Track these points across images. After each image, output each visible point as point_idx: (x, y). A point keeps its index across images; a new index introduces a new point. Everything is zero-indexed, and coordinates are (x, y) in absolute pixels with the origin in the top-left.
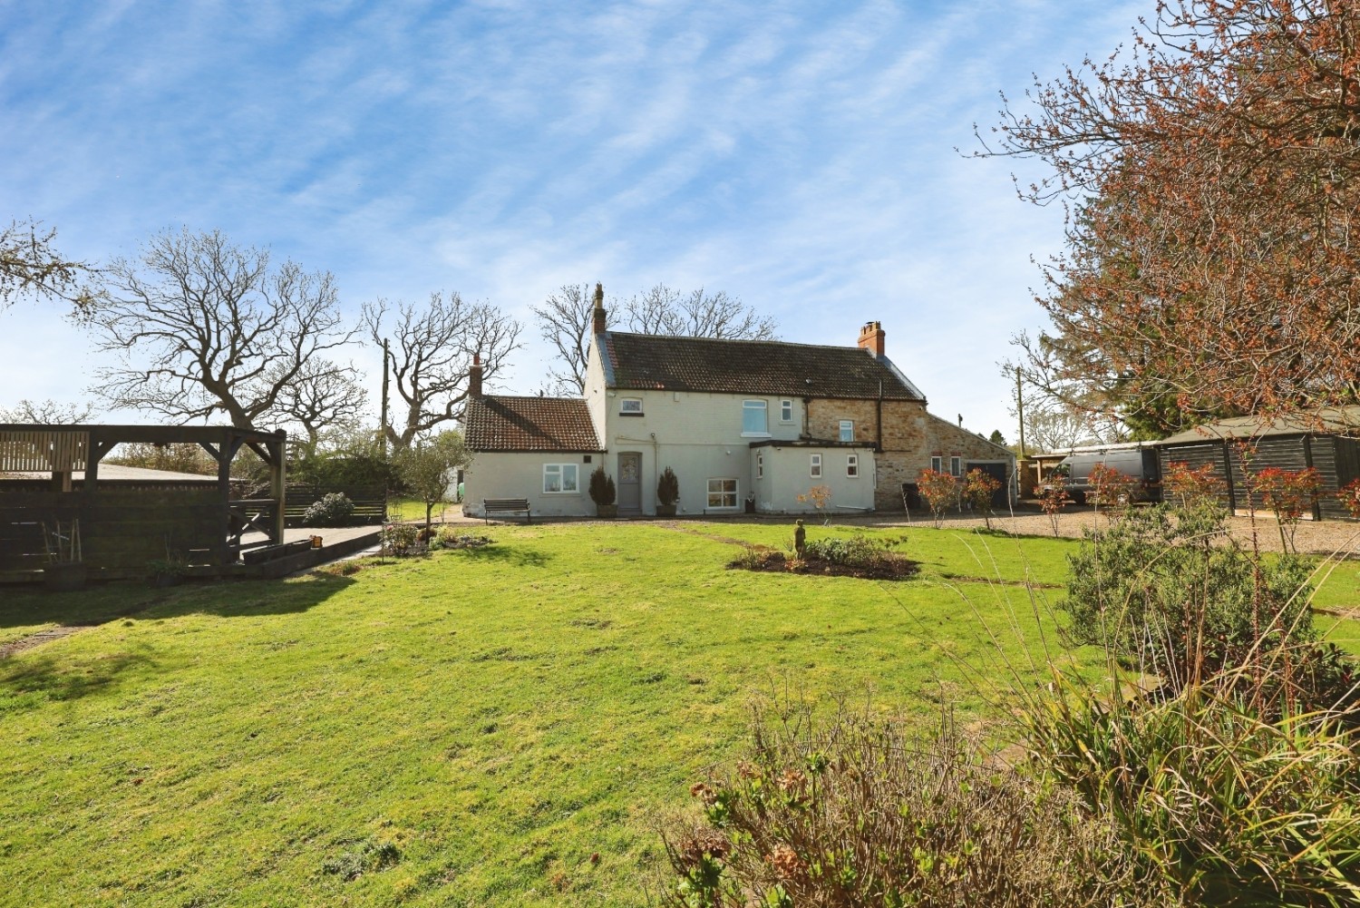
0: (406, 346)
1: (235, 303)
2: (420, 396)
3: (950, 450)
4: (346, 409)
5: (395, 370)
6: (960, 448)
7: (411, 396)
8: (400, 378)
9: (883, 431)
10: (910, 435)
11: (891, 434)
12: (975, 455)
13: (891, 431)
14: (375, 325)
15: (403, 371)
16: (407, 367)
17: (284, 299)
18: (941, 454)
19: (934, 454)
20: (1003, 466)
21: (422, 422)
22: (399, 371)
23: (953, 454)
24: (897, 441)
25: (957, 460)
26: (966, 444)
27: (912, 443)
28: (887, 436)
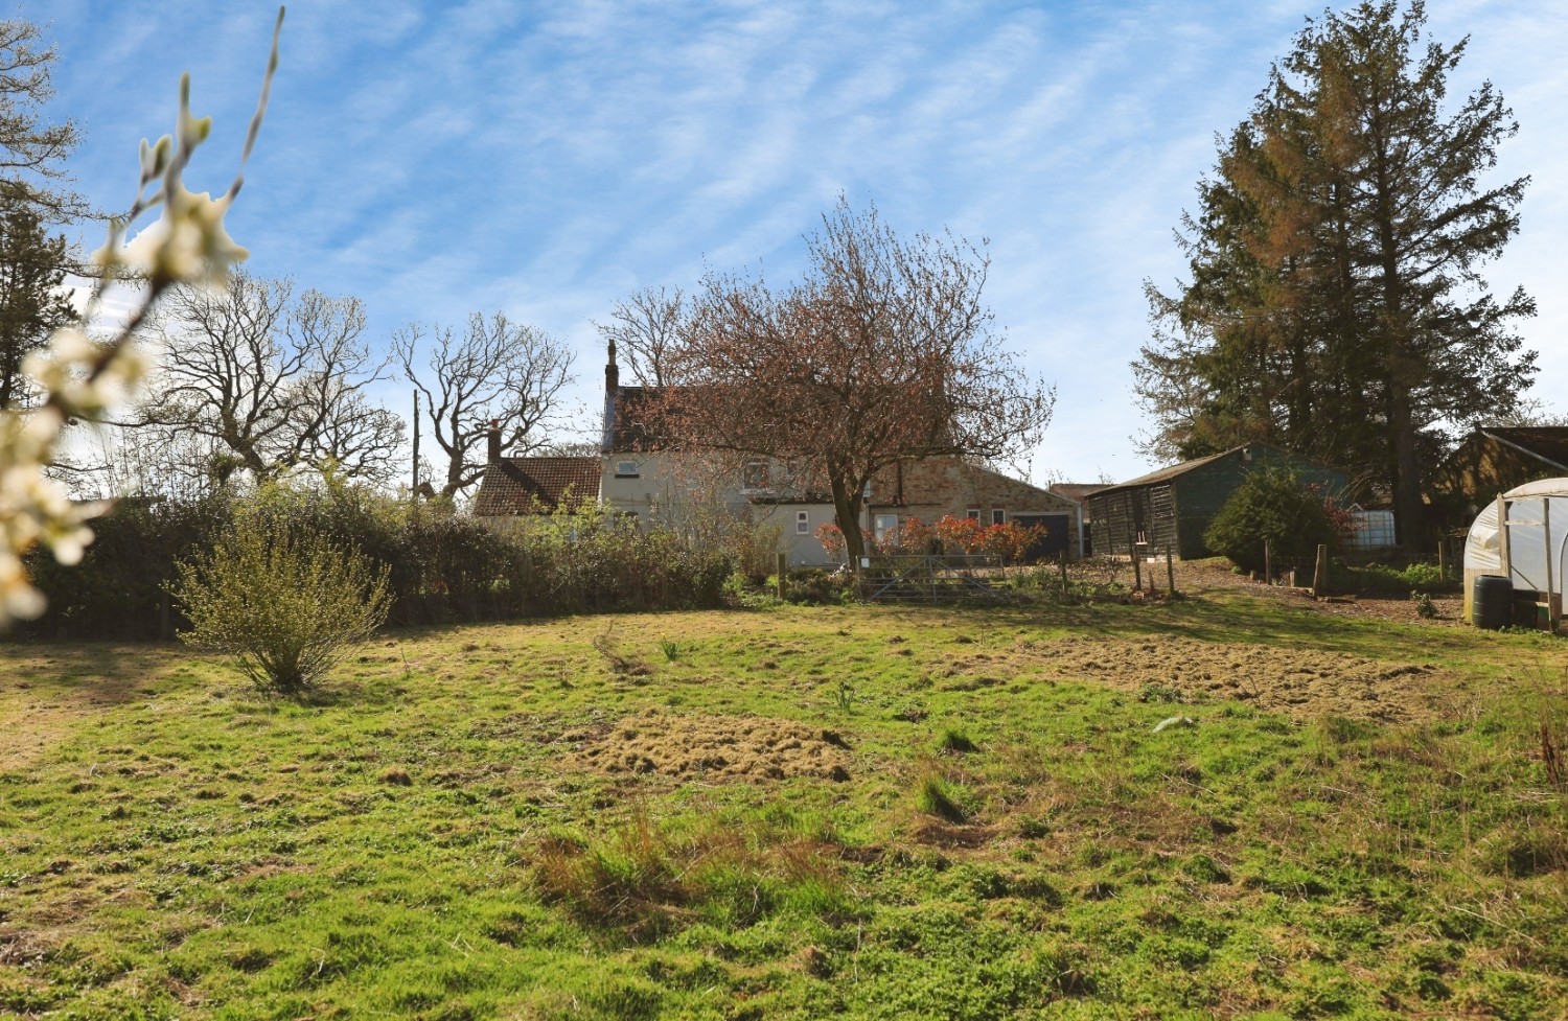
0: (444, 379)
1: (257, 345)
2: (462, 442)
3: (991, 502)
4: (377, 453)
5: (431, 412)
6: (1004, 499)
7: (450, 443)
8: (437, 422)
9: (906, 483)
10: (940, 486)
11: (916, 486)
12: (1025, 507)
13: (916, 482)
14: (407, 359)
15: (441, 411)
16: (446, 406)
17: (308, 333)
18: (979, 506)
19: (970, 506)
20: (1066, 518)
21: (464, 477)
22: (436, 414)
23: (994, 506)
24: (923, 493)
25: (1001, 513)
26: (1013, 494)
27: (943, 495)
28: (910, 488)
